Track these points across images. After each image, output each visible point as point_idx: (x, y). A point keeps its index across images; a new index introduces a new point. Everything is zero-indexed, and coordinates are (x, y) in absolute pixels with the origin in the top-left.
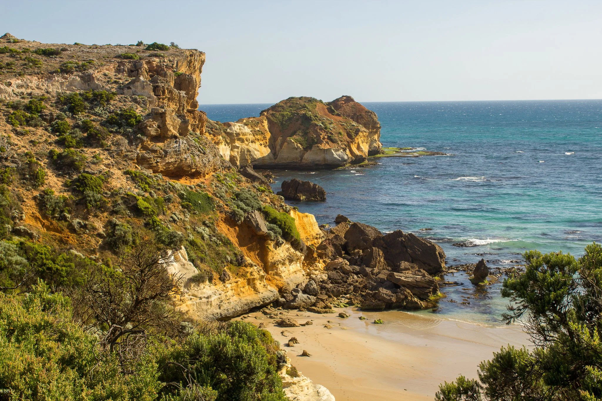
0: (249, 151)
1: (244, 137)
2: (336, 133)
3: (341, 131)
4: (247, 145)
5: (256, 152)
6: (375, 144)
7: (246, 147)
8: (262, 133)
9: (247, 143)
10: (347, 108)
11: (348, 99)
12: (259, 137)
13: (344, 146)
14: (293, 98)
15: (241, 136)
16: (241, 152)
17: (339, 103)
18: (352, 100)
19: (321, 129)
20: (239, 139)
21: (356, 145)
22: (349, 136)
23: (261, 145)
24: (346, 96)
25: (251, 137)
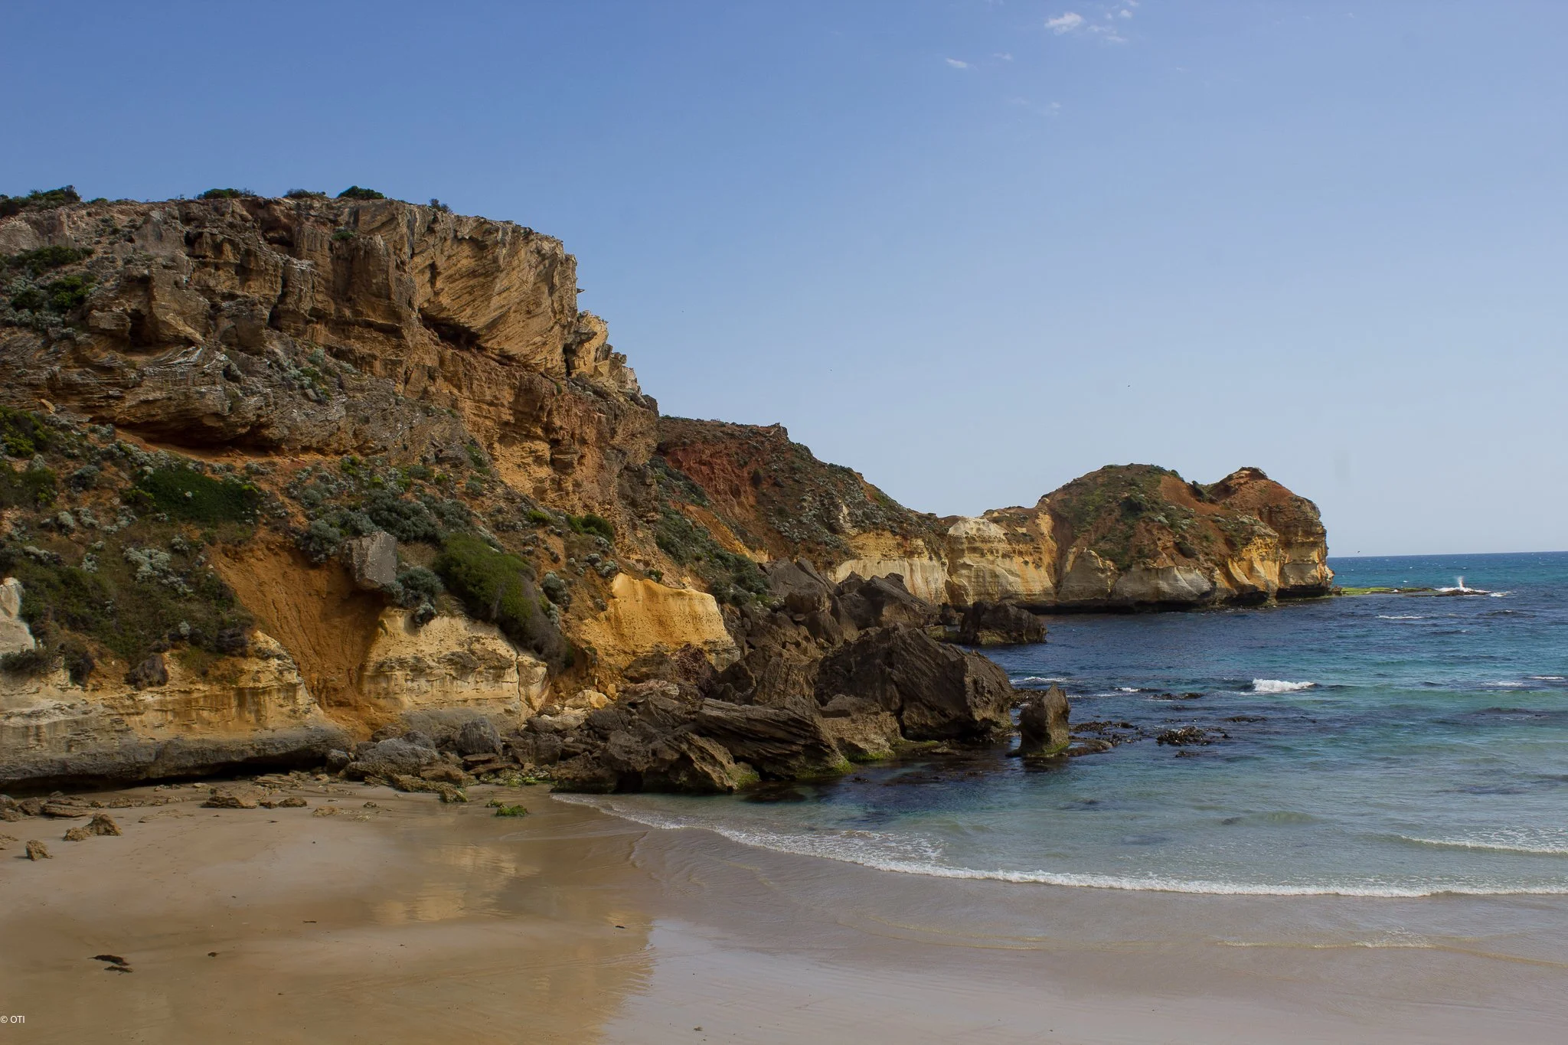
0: (995, 575)
1: (985, 547)
2: (1195, 537)
3: (1210, 533)
4: (993, 562)
5: (1011, 578)
6: (1313, 572)
7: (991, 567)
8: (1032, 540)
9: (990, 558)
10: (1251, 492)
11: (1255, 474)
12: (1021, 547)
13: (1210, 565)
14: (1111, 467)
15: (978, 544)
16: (977, 577)
17: (1232, 483)
18: (1263, 476)
19: (1162, 527)
20: (974, 550)
21: (1244, 564)
22: (1230, 543)
23: (1026, 563)
24: (1249, 469)
25: (1004, 547)
